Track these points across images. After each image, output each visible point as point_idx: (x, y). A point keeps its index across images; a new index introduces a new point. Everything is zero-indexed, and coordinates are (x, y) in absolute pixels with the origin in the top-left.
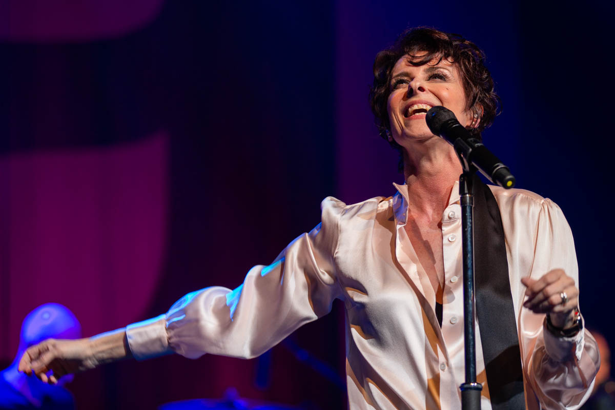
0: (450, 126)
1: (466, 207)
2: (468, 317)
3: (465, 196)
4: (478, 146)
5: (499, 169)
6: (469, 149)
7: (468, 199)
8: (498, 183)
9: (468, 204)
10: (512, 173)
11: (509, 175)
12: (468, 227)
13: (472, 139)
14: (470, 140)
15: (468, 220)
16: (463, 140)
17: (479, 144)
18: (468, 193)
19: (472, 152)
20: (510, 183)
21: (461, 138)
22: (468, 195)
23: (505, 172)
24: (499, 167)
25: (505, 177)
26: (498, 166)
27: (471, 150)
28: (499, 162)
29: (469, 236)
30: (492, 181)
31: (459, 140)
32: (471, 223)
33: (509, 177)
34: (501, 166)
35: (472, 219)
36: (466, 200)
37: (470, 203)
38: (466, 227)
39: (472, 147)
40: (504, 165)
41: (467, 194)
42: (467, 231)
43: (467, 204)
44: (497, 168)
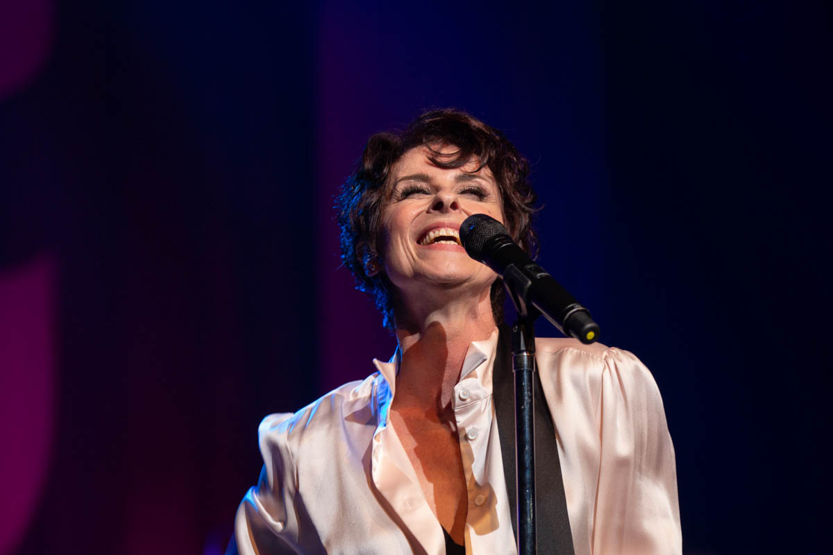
0: (497, 245)
1: (523, 371)
2: (525, 544)
3: (521, 355)
4: (541, 276)
5: (574, 312)
6: (527, 282)
7: (526, 359)
8: (572, 334)
9: (526, 368)
10: (595, 320)
11: (590, 323)
12: (525, 403)
13: (532, 266)
14: (528, 267)
15: (526, 393)
16: (519, 268)
17: (542, 274)
18: (526, 351)
19: (531, 285)
20: (591, 335)
21: (515, 265)
22: (525, 354)
23: (583, 317)
24: (574, 310)
25: (583, 325)
26: (572, 308)
27: (530, 283)
28: (573, 303)
29: (527, 418)
30: (563, 332)
31: (512, 268)
32: (531, 397)
33: (589, 326)
34: (578, 308)
35: (531, 391)
36: (523, 361)
37: (528, 366)
38: (523, 404)
39: (533, 279)
40: (582, 306)
41: (523, 351)
42: (524, 409)
43: (523, 367)
44: (572, 311)
